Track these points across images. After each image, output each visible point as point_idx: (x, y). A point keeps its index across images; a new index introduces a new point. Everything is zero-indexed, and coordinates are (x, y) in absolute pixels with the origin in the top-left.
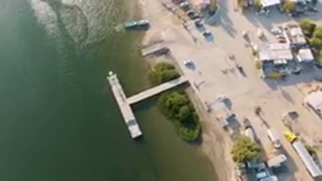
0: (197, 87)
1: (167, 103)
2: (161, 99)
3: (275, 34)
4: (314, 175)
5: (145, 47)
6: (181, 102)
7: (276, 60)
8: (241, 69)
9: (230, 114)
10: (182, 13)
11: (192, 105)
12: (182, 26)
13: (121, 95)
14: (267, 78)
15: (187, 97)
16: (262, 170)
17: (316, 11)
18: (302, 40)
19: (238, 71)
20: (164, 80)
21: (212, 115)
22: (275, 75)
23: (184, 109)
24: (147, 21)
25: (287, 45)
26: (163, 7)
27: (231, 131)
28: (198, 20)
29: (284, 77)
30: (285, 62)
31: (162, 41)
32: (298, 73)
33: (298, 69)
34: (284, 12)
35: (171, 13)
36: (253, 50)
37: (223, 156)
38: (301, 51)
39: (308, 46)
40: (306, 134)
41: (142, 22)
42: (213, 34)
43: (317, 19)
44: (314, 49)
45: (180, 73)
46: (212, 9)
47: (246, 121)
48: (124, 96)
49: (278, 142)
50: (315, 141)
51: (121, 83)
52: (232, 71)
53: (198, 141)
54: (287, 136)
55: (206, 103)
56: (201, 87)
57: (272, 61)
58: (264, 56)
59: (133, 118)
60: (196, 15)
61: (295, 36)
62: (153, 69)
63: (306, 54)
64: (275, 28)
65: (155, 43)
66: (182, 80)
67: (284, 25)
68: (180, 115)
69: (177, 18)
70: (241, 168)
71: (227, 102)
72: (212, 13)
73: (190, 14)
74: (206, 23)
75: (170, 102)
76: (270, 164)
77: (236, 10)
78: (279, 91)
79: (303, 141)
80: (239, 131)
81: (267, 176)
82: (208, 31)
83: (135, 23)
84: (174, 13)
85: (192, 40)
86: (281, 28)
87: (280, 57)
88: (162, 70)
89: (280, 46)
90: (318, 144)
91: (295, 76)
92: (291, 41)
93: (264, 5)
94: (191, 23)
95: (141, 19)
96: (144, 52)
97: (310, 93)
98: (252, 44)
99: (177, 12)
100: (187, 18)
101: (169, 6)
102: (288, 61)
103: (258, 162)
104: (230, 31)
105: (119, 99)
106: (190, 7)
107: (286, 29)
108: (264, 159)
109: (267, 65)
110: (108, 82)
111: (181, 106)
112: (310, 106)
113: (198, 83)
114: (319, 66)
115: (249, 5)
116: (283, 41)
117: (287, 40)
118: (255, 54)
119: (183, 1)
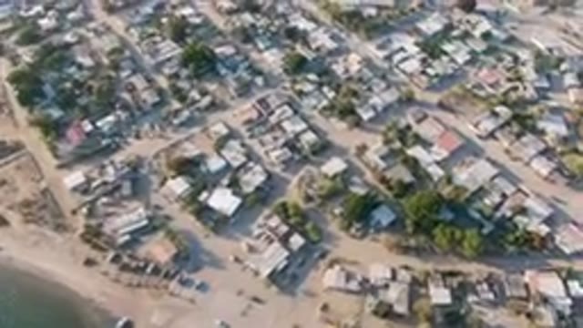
3: (259, 237)
7: (278, 265)
8: (256, 300)
10: (155, 280)
12: (166, 297)
14: (283, 289)
18: (284, 229)
19: (255, 305)
22: (286, 282)
24: (125, 319)
25: (276, 245)
28: (178, 277)
29: (294, 277)
30: (285, 263)
32: (302, 264)
33: (300, 260)
34: (252, 207)
35: (144, 291)
36: (252, 270)
38: (292, 240)
39: (293, 230)
42: (205, 281)
43: (282, 194)
44: (300, 229)
46: (183, 255)
52: (250, 307)
57: (274, 271)
58: (266, 272)
60: (172, 272)
61: (277, 227)
63: (297, 241)
64: (257, 232)
67: (260, 220)
69: (154, 291)
72: (187, 258)
73: (166, 276)
74: (190, 272)
77: (207, 236)
78: (300, 295)
82: (198, 282)
84: (147, 286)
85: (189, 303)
86: (260, 226)
87: (279, 260)
89: (272, 248)
91: (303, 268)
92: (277, 235)
93: (230, 213)
94: (173, 285)
95: (115, 321)
97: (323, 275)
98: (247, 263)
99: (149, 283)
100: (165, 282)
101: (135, 282)
102: (288, 258)
104: (217, 263)
106: (159, 267)
107: (265, 224)
109: (274, 277)
112: (331, 288)
114: (314, 243)
115: (216, 222)
116: (271, 242)
117: (273, 236)
118: (257, 273)
119: (146, 266)
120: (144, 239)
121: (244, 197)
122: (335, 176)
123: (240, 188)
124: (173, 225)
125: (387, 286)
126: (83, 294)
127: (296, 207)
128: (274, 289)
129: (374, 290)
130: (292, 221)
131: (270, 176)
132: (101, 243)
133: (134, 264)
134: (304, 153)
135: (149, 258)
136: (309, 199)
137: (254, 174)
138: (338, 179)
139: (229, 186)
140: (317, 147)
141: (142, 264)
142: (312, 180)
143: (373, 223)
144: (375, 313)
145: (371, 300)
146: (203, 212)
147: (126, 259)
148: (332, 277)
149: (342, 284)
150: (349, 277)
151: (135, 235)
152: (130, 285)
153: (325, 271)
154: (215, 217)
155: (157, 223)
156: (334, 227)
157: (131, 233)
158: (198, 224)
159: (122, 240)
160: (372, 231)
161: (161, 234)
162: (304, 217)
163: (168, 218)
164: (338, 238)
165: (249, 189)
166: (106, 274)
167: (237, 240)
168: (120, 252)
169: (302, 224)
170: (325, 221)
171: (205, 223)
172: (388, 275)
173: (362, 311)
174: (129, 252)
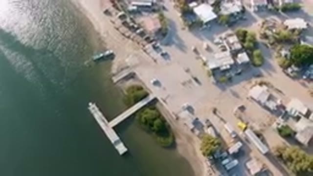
0: (164, 101)
1: (143, 120)
2: (137, 117)
3: (217, 44)
4: (264, 152)
5: (114, 75)
6: (154, 117)
7: (222, 66)
8: (196, 80)
9: (194, 118)
10: (139, 38)
11: (163, 118)
12: (142, 51)
13: (103, 121)
14: (218, 83)
15: (158, 111)
16: (226, 158)
17: (245, 20)
18: (238, 46)
19: (194, 81)
20: (137, 101)
21: (181, 122)
22: (224, 78)
23: (157, 122)
24: (111, 51)
25: (228, 53)
26: (123, 37)
27: (197, 132)
28: (154, 43)
29: (230, 79)
30: (228, 67)
31: (128, 67)
32: (239, 74)
33: (239, 71)
34: (220, 24)
35: (130, 41)
36: (203, 60)
37: (195, 153)
38: (240, 55)
39: (244, 50)
40: (254, 121)
41: (107, 53)
42: (169, 53)
43: (247, 26)
44: (248, 51)
45: (148, 92)
46: (164, 31)
47: (208, 121)
48: (106, 121)
49: (234, 133)
50: (260, 126)
51: (100, 110)
52: (190, 82)
53: (173, 145)
54: (240, 127)
55: (173, 113)
56: (167, 101)
57: (218, 68)
58: (212, 66)
59: (117, 138)
60: (152, 39)
61: (233, 44)
62: (126, 93)
63: (243, 57)
64: (217, 40)
65: (122, 69)
66: (151, 98)
67: (223, 35)
68: (155, 127)
70: (210, 160)
71: (190, 109)
72: (164, 35)
73: (147, 39)
74: (161, 44)
75: (145, 118)
76: (231, 151)
77: (183, 29)
78: (228, 91)
79: (252, 128)
80: (203, 130)
81: (230, 162)
82: (164, 52)
83: (101, 55)
84: (133, 40)
85: (153, 61)
86: (221, 38)
87: (225, 63)
88: (133, 92)
89: (223, 54)
90: (263, 128)
91: (238, 77)
92: (231, 48)
93: (205, 21)
94: (149, 46)
95: (105, 50)
96: (115, 80)
97: (251, 88)
98: (201, 55)
99: (135, 39)
100: (145, 43)
101: (127, 34)
102: (231, 66)
103: (221, 152)
104: (182, 47)
105: (102, 124)
106: (145, 32)
107: (225, 39)
108: (226, 148)
109: (215, 72)
110: (89, 111)
111: (154, 119)
112: (252, 98)
113: (164, 97)
114: (255, 65)
115: (193, 23)
116: (224, 50)
117: (228, 48)
118: (205, 64)
119: (138, 28)
120: (144, 13)
121: (219, 16)
122: (293, 30)
123: (220, 10)
124: (165, 13)
125: (298, 118)
126: (96, 28)
127: (253, 37)
128: (212, 79)
129: (286, 116)
130: (246, 45)
131: (243, 11)
132: (119, 5)
133: (131, 24)
134: (277, 7)
135: (142, 25)
136: (265, 36)
137: (234, 5)
138: (296, 32)
139: (212, 5)
140: (289, 7)
141: (136, 26)
142: (274, 26)
143: (308, 72)
144: (280, 131)
145: (280, 121)
146: (188, 13)
147: (128, 20)
148: (257, 92)
149: (264, 100)
150: (270, 98)
151: (140, 9)
152: (123, 34)
153: (254, 86)
154: (194, 21)
155: (156, 8)
156: (275, 62)
157: (139, 6)
158: (181, 20)
159: (131, 8)
160: (304, 77)
161: (156, 15)
162: (256, 45)
163: (164, 8)
164: (274, 71)
165: (224, 13)
166: (113, 23)
167: (202, 40)
168: (127, 15)
169: (252, 49)
170: (270, 56)
171: (185, 21)
172: (304, 112)
173: (270, 125)
174: (132, 16)
